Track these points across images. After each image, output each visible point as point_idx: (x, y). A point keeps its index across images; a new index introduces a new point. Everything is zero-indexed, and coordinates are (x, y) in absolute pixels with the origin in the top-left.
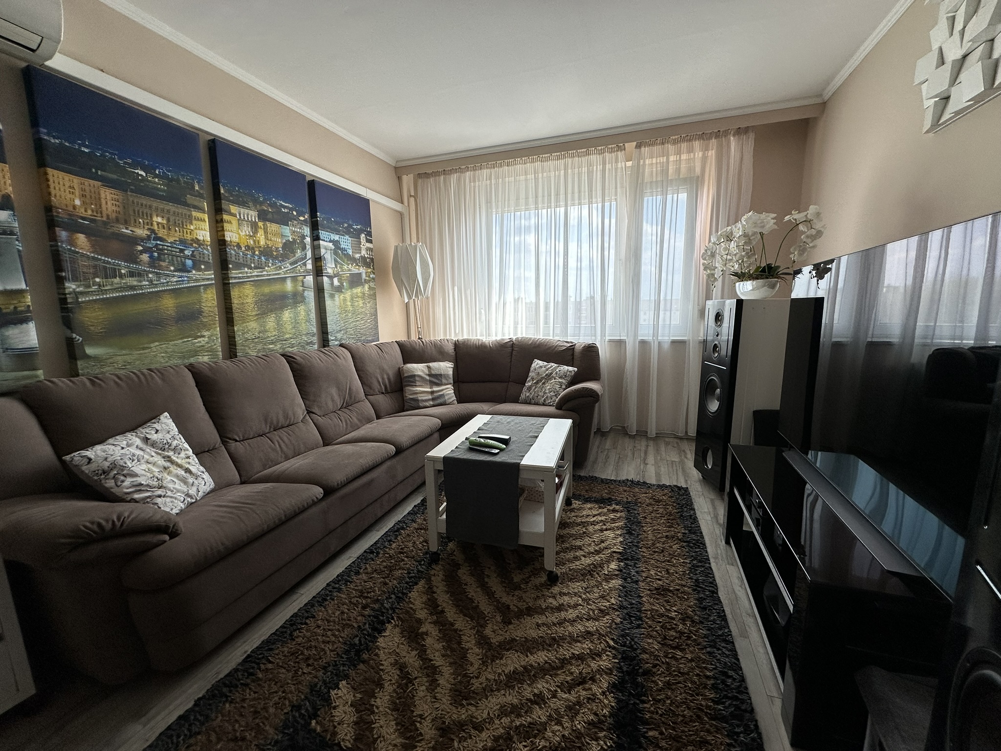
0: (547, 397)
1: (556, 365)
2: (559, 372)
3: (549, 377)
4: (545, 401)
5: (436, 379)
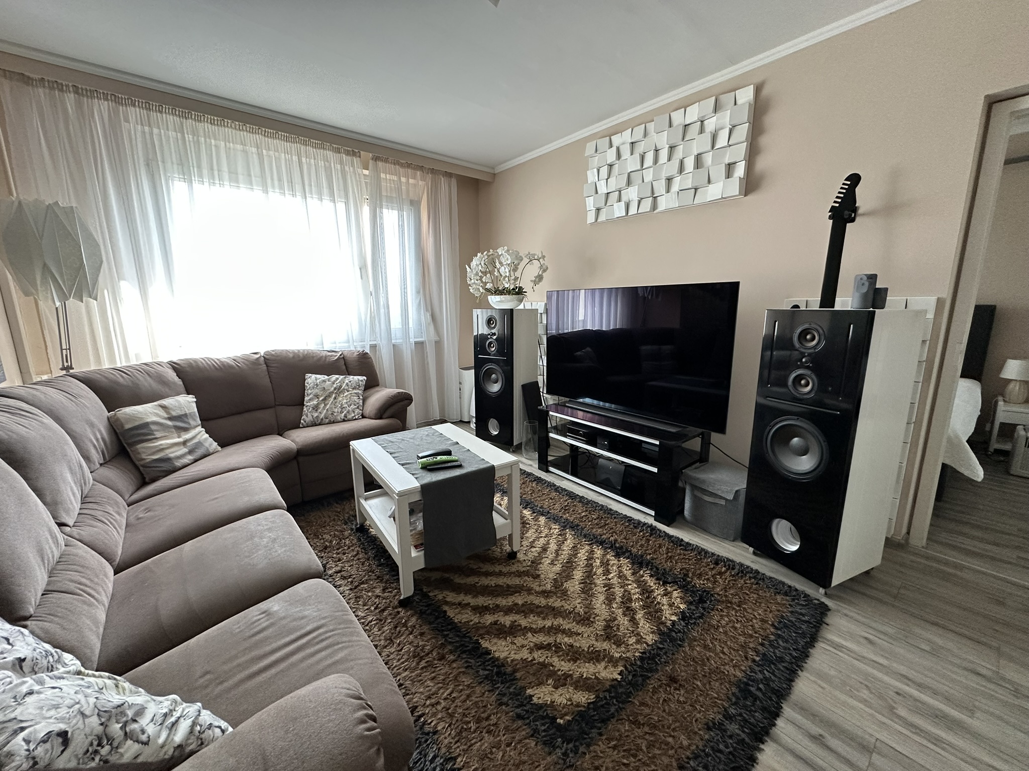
0: (348, 412)
1: (342, 377)
2: (350, 384)
3: (339, 390)
4: (345, 416)
5: (179, 422)
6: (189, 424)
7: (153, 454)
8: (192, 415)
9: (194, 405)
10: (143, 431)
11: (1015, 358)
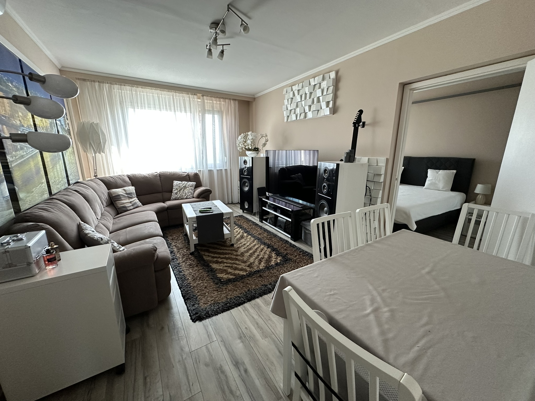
0: (188, 195)
1: (186, 182)
2: (189, 185)
3: (185, 187)
4: (187, 197)
5: (129, 195)
6: (132, 196)
7: (121, 205)
8: (133, 193)
9: (134, 190)
10: (118, 197)
11: (480, 184)
